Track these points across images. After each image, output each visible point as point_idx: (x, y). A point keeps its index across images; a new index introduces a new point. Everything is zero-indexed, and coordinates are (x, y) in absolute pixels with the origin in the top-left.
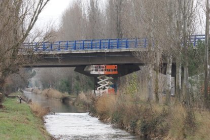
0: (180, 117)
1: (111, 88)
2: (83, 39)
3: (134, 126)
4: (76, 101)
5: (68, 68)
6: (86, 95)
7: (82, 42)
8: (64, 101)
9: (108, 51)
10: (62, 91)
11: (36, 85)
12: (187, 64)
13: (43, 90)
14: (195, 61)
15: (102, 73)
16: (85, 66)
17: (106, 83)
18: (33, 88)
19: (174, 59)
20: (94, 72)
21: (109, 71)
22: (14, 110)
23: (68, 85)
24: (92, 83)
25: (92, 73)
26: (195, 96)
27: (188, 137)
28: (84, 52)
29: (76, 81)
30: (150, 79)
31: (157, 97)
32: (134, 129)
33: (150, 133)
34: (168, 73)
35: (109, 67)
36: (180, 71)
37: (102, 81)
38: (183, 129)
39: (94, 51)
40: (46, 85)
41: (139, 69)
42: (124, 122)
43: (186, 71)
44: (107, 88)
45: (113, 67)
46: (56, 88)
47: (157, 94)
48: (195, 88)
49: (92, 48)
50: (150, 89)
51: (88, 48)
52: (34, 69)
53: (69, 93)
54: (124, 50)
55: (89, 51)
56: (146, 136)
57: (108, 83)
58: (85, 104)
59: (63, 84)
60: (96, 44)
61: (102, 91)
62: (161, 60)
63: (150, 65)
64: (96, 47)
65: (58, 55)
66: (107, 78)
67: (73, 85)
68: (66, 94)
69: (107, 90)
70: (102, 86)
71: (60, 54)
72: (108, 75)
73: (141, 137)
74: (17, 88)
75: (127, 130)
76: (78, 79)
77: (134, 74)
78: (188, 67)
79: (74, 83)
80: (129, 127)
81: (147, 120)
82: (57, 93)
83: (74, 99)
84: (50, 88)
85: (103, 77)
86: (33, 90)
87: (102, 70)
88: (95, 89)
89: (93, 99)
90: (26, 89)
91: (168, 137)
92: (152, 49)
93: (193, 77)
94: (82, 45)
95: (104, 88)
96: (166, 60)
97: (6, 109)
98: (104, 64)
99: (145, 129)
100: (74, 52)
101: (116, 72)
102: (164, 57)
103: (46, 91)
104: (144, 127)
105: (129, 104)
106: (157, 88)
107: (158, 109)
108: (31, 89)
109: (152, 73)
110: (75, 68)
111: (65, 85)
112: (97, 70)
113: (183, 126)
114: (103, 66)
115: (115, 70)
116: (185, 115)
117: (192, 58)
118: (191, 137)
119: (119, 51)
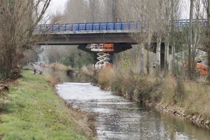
0: (171, 86)
1: (108, 63)
2: (85, 22)
3: (131, 94)
4: (79, 73)
5: (72, 46)
6: (88, 69)
7: (85, 25)
8: (69, 73)
9: (106, 32)
10: (66, 64)
11: (44, 60)
12: (174, 43)
13: (49, 64)
14: (181, 41)
15: (101, 50)
16: (86, 44)
17: (103, 59)
18: (41, 62)
19: (163, 39)
20: (94, 50)
21: (107, 48)
22: (32, 79)
23: (71, 61)
24: (92, 59)
25: (92, 50)
26: (180, 70)
27: (178, 103)
28: (86, 33)
29: (78, 57)
30: (142, 55)
31: (148, 70)
32: (131, 96)
33: (145, 99)
34: (158, 51)
35: (106, 45)
36: (168, 49)
37: (101, 57)
38: (174, 97)
39: (94, 32)
40: (52, 60)
41: (131, 47)
42: (122, 90)
43: (173, 49)
44: (105, 62)
45: (110, 45)
46: (61, 62)
47: (148, 67)
48: (180, 63)
49: (92, 30)
50: (142, 64)
51: (89, 29)
52: (43, 47)
53: (72, 67)
54: (119, 31)
55: (90, 32)
56: (141, 102)
57: (105, 58)
58: (87, 75)
59: (67, 59)
60: (96, 26)
61: (100, 65)
62: (152, 39)
63: (142, 44)
64: (96, 29)
65: (66, 35)
66: (105, 54)
67: (75, 60)
68: (70, 68)
69: (104, 64)
70: (101, 61)
71: (68, 34)
72: (106, 52)
73: (138, 103)
74: (29, 62)
75: (125, 97)
76: (80, 55)
77: (128, 51)
78: (175, 46)
79: (77, 58)
80: (127, 94)
81: (143, 89)
82: (62, 67)
83: (77, 72)
84: (56, 62)
85: (102, 53)
86: (41, 64)
87: (101, 48)
88: (95, 63)
89: (95, 72)
90: (36, 63)
91: (161, 103)
92: (144, 31)
93: (179, 53)
94: (84, 27)
95: (103, 63)
96: (156, 40)
97: (26, 79)
98: (103, 43)
99: (141, 96)
100: (78, 32)
101: (113, 50)
102: (154, 37)
103: (52, 65)
104: (140, 95)
105: (126, 76)
106: (148, 63)
107: (151, 80)
108: (39, 63)
109: (144, 51)
110: (78, 46)
111: (69, 60)
112: (96, 48)
113: (173, 94)
114: (102, 44)
115: (111, 48)
116: (176, 85)
117: (178, 38)
118: (181, 103)
119: (115, 32)
